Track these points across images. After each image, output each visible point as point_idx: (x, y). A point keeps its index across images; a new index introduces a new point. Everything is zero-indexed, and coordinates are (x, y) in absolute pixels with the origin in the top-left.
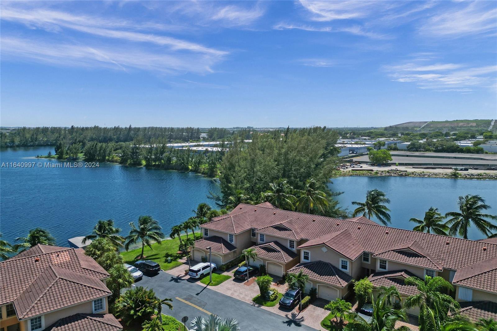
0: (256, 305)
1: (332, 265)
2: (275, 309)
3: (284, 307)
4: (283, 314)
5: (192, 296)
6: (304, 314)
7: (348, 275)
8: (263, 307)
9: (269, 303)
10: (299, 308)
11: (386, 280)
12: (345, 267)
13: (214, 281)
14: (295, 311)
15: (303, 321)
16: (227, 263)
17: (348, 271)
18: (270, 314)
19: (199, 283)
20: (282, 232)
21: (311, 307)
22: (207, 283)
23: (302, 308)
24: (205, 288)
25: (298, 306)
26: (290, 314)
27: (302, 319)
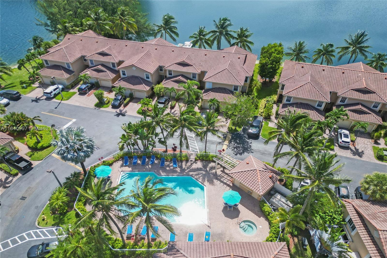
0: (97, 109)
1: (140, 77)
2: (109, 109)
3: (114, 107)
4: (114, 110)
5: (53, 110)
6: (127, 108)
7: (150, 82)
8: (101, 109)
9: (105, 106)
10: (124, 106)
11: (172, 82)
12: (148, 78)
13: (66, 97)
14: (122, 108)
15: (126, 113)
16: (71, 84)
17: (150, 80)
18: (107, 112)
19: (54, 100)
20: (105, 57)
21: (131, 104)
22: (61, 99)
23: (125, 106)
24: (60, 103)
25: (123, 105)
26: (118, 111)
27: (126, 112)
